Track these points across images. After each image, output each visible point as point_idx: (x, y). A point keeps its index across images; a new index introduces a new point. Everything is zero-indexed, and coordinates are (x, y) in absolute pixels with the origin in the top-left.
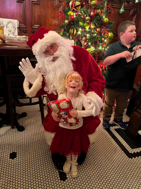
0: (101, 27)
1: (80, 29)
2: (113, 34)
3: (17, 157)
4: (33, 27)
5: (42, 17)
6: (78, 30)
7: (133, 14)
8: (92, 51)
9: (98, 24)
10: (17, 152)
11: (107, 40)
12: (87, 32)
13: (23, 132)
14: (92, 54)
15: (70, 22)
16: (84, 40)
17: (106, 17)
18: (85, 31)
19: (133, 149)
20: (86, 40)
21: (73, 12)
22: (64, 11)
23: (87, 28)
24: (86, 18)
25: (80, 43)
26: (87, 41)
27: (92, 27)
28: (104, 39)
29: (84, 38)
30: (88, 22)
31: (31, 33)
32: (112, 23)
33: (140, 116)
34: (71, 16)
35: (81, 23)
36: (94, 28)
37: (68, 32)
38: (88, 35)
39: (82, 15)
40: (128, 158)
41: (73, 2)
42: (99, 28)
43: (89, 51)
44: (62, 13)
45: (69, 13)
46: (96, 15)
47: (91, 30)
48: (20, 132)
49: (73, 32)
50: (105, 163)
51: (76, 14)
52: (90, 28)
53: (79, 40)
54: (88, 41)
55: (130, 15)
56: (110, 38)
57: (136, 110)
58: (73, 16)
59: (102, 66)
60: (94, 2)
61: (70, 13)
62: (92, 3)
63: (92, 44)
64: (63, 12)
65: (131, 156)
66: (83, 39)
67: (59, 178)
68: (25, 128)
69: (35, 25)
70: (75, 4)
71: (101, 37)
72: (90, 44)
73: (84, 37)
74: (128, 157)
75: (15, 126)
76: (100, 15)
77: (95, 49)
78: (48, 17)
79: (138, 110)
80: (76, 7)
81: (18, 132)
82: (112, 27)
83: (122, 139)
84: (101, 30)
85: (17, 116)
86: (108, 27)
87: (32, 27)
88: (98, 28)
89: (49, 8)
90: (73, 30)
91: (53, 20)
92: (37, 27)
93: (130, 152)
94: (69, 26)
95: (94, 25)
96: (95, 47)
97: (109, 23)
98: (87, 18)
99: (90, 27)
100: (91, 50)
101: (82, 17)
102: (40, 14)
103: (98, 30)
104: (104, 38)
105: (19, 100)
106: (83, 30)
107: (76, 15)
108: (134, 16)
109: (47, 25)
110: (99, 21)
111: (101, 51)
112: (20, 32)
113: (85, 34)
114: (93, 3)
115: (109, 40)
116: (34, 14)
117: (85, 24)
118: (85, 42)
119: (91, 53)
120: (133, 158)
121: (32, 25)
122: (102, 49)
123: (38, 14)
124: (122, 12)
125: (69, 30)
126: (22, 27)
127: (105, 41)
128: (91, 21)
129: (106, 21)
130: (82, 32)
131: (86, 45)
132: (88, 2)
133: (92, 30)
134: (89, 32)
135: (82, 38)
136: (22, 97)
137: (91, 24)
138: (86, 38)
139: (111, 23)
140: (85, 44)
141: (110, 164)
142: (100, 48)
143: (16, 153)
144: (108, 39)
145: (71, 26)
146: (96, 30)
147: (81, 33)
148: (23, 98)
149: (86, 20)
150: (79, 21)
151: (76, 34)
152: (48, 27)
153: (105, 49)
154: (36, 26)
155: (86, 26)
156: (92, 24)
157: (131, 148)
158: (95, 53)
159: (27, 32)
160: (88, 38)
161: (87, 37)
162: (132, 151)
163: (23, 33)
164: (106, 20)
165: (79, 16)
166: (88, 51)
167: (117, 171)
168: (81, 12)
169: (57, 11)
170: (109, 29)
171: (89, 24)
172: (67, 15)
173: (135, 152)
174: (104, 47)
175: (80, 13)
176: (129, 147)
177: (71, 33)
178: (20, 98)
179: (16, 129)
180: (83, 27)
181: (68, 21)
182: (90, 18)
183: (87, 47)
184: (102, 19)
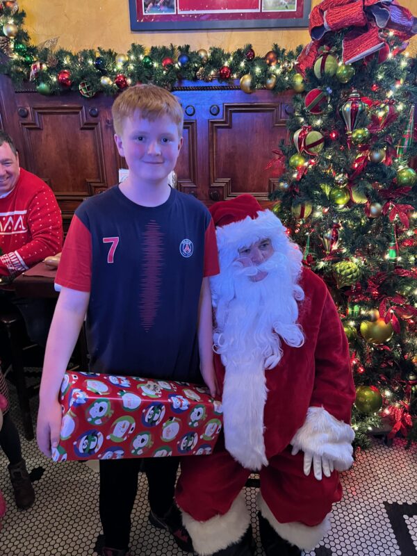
1: (319, 207)
4: (215, 185)
5: (236, 157)
6: (315, 208)
8: (354, 270)
12: (341, 215)
14: (352, 278)
15: (292, 185)
16: (328, 239)
18: (334, 212)
20: (337, 238)
23: (341, 202)
26: (341, 239)
29: (329, 233)
30: (341, 187)
34: (297, 167)
35: (325, 188)
36: (361, 206)
38: (343, 223)
39: (327, 167)
41: (304, 131)
42: (378, 202)
43: (344, 270)
44: (281, 155)
45: (292, 161)
47: (351, 209)
49: (299, 213)
52: (350, 203)
59: (385, 315)
60: (360, 132)
61: (296, 160)
62: (354, 136)
64: (282, 152)
66: (326, 235)
69: (219, 180)
70: (306, 140)
72: (345, 250)
73: (331, 227)
77: (369, 260)
78: (254, 155)
80: (308, 147)
84: (386, 208)
86: (408, 199)
87: (210, 184)
88: (374, 205)
89: (256, 132)
92: (224, 184)
95: (362, 197)
98: (339, 178)
99: (349, 201)
100: (349, 268)
101: (329, 171)
102: (232, 151)
103: (376, 208)
106: (326, 210)
109: (251, 176)
113: (335, 221)
114: (358, 134)
116: (216, 152)
117: (336, 192)
118: (333, 241)
119: (350, 276)
121: (211, 179)
122: (395, 260)
123: (228, 151)
126: (185, 187)
127: (410, 233)
128: (351, 182)
129: (408, 177)
130: (325, 214)
131: (337, 250)
132: (346, 131)
134: (347, 215)
135: (324, 233)
137: (353, 192)
138: (337, 233)
140: (335, 247)
142: (390, 255)
145: (293, 197)
146: (368, 211)
147: (322, 217)
149: (337, 184)
150: (319, 182)
151: (310, 217)
152: (253, 181)
154: (222, 181)
155: (337, 197)
156: (356, 192)
158: (363, 276)
166: (338, 270)
169: (278, 137)
170: (412, 205)
171: (347, 191)
177: (295, 214)
180: (329, 202)
181: (286, 183)
182: (347, 176)
183: (338, 257)
184: (389, 175)
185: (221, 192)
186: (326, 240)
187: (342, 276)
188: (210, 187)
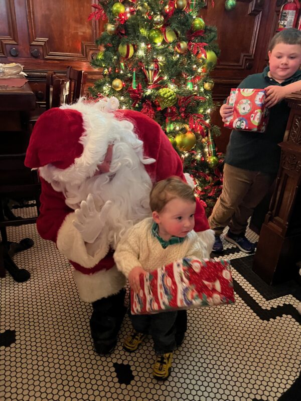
0: (189, 41)
1: (143, 45)
2: (216, 53)
3: (16, 340)
4: (34, 43)
5: (52, 19)
6: (138, 46)
7: (254, 11)
8: (172, 94)
9: (182, 32)
10: (16, 330)
11: (202, 68)
12: (159, 52)
13: (28, 282)
14: (172, 100)
15: (118, 28)
16: (152, 70)
17: (198, 16)
18: (154, 49)
19: (270, 301)
20: (158, 70)
21: (125, 6)
22: (103, 4)
23: (158, 41)
24: (155, 19)
25: (144, 77)
26: (160, 71)
27: (170, 38)
28: (197, 66)
29: (152, 66)
30: (159, 27)
31: (30, 56)
32: (213, 29)
33: (281, 231)
34: (120, 15)
35: (143, 32)
36: (174, 43)
37: (115, 51)
38: (161, 59)
39: (146, 11)
40: (261, 321)
42: (185, 41)
43: (166, 94)
44: (99, 9)
45: (115, 8)
46: (177, 12)
47: (166, 46)
48: (20, 284)
49: (126, 52)
50: (214, 335)
51: (132, 9)
52: (164, 42)
53: (141, 70)
54: (162, 72)
55: (249, 12)
56: (210, 64)
57: (271, 219)
58: (125, 14)
59: (194, 126)
61: (118, 8)
63: (170, 78)
64: (101, 7)
65: (265, 315)
66: (150, 68)
67: (116, 380)
68: (32, 275)
69: (38, 39)
71: (189, 62)
72: (166, 78)
73: (153, 62)
74: (261, 319)
75: (7, 272)
76: (184, 11)
77: (178, 88)
78: (67, 19)
79: (275, 218)
81: (16, 283)
82: (212, 39)
83: (245, 280)
84: (189, 45)
85: (11, 249)
86: (204, 39)
87: (30, 42)
88: (182, 42)
90: (126, 47)
91: (79, 26)
92: (43, 44)
93: (264, 308)
94: (118, 38)
95: (172, 35)
96: (179, 86)
97: (206, 30)
98: (158, 18)
99: (164, 40)
100: (169, 92)
101: (145, 17)
102: (47, 12)
103: (183, 45)
104: (196, 64)
105: (13, 210)
106: (149, 46)
107: (132, 12)
108: (257, 15)
109: (66, 37)
110: (183, 24)
111: (190, 92)
112: (4, 54)
113: (155, 57)
115: (208, 69)
116: (33, 12)
117: (153, 33)
118: (155, 73)
119: (170, 98)
120: (271, 320)
121: (31, 38)
122: (193, 90)
123: (43, 12)
124: (231, 6)
125: (118, 46)
126: (6, 44)
127: (200, 70)
128: (166, 24)
129: (199, 24)
130: (147, 51)
131: (158, 80)
133: (169, 46)
134: (163, 52)
135: (148, 66)
136: (19, 205)
137: (167, 31)
138: (158, 65)
139: (210, 31)
140: (156, 79)
141: (224, 336)
142: (189, 87)
143: (14, 332)
144: (205, 66)
145: (120, 38)
146: (179, 47)
147: (144, 55)
148: (22, 207)
149: (158, 23)
150: (138, 26)
151: (134, 56)
152: (68, 42)
153: (199, 89)
154: (41, 40)
155: (155, 37)
156: (169, 31)
157: (264, 300)
158: (178, 99)
159: (20, 56)
160: (161, 64)
161: (158, 62)
162: (266, 305)
163: (10, 58)
164: (199, 22)
165: (137, 15)
166: (162, 94)
167: (239, 350)
168: (142, 5)
169: (85, 4)
170: (207, 43)
171: (162, 32)
172: (111, 12)
173: (273, 306)
174: (198, 85)
175: (140, 8)
176: (261, 297)
177: (122, 54)
178: (16, 207)
179: (11, 278)
180: (150, 41)
181: (113, 26)
182: (163, 18)
183: (161, 85)
184: (190, 20)
185: (41, 51)
186: (150, 72)
187: (165, 98)
188: (31, 45)
